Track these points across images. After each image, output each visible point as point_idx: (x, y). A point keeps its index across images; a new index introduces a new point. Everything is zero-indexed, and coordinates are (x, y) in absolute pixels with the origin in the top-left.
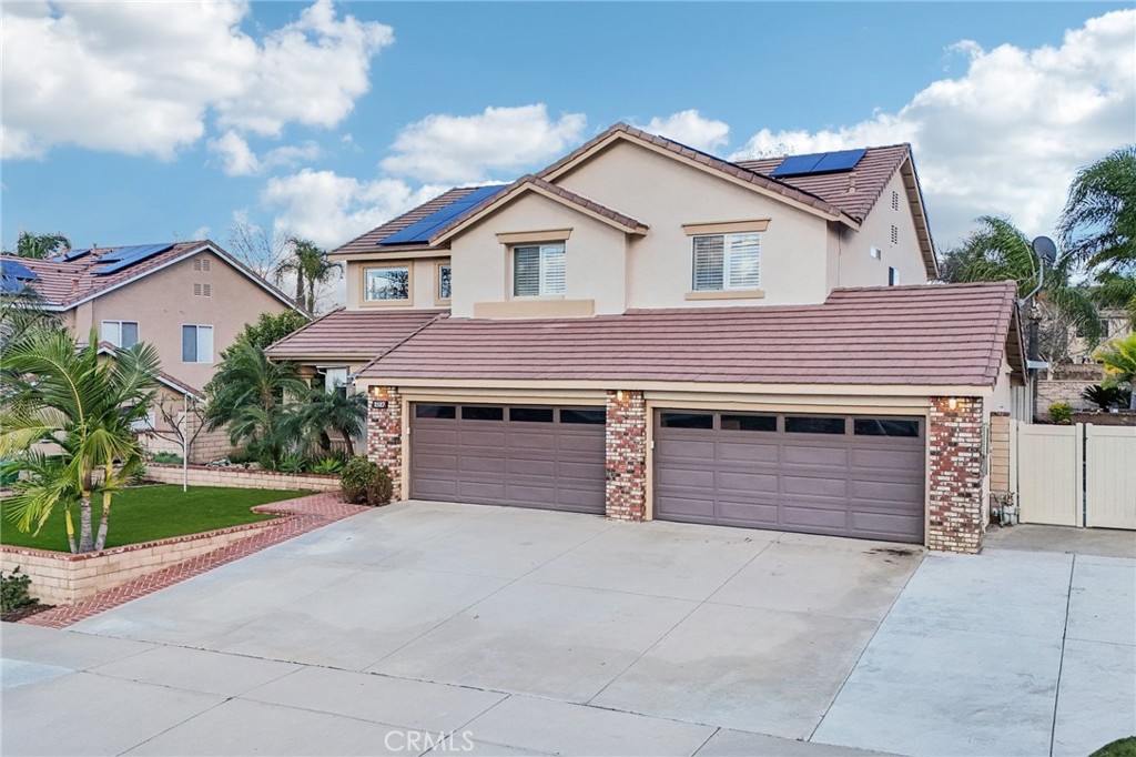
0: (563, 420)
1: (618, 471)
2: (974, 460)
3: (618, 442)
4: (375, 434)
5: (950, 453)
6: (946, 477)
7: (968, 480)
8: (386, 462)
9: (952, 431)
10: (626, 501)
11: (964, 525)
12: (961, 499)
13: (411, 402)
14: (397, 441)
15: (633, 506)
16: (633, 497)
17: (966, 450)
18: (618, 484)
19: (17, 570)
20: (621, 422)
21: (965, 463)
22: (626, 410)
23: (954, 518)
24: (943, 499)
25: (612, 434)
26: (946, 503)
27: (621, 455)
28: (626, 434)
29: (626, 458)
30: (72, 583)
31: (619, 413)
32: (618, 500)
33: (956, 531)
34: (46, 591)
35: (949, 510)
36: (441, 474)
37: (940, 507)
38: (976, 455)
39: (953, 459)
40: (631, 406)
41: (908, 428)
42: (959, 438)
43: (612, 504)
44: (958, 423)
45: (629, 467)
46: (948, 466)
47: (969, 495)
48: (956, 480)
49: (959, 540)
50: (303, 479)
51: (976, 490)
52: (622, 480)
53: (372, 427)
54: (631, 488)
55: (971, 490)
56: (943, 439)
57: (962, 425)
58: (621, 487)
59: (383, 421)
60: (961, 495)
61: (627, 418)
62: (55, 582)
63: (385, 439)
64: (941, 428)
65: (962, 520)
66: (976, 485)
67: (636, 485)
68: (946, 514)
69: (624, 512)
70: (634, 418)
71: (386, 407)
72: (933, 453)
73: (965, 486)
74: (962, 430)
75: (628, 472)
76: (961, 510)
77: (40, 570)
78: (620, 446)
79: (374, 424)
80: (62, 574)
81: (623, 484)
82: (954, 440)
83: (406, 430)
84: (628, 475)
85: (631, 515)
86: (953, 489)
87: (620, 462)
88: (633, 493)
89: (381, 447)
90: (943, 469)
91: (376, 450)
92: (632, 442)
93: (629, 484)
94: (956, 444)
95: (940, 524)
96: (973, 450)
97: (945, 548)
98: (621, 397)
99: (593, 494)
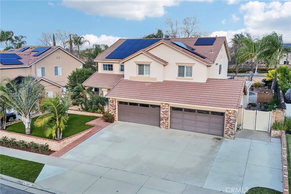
0: (151, 107)
1: (163, 119)
2: (234, 122)
3: (163, 113)
4: (110, 108)
5: (229, 120)
6: (228, 125)
7: (233, 126)
8: (113, 113)
9: (230, 116)
11: (231, 134)
12: (231, 129)
13: (118, 101)
14: (115, 109)
15: (166, 126)
16: (166, 124)
17: (233, 120)
19: (46, 144)
20: (164, 109)
21: (232, 123)
22: (165, 107)
23: (229, 133)
24: (228, 129)
25: (162, 111)
26: (228, 130)
27: (163, 116)
28: (165, 112)
29: (165, 117)
30: (58, 147)
31: (163, 107)
32: (163, 125)
33: (230, 135)
34: (53, 148)
35: (228, 131)
36: (125, 116)
37: (227, 131)
38: (234, 121)
39: (230, 122)
40: (166, 106)
41: (222, 114)
42: (231, 118)
44: (231, 115)
46: (229, 123)
47: (233, 129)
48: (230, 125)
49: (230, 137)
50: (93, 114)
51: (234, 128)
52: (164, 121)
53: (110, 106)
55: (233, 128)
56: (228, 118)
57: (232, 115)
59: (112, 105)
60: (231, 128)
61: (165, 109)
62: (54, 146)
63: (113, 109)
64: (228, 116)
65: (231, 133)
66: (234, 127)
67: (167, 122)
68: (228, 132)
69: (164, 127)
70: (166, 109)
71: (113, 102)
72: (226, 120)
73: (232, 127)
74: (232, 116)
76: (231, 131)
77: (51, 144)
78: (163, 114)
79: (110, 105)
80: (56, 145)
82: (230, 118)
83: (117, 107)
84: (165, 120)
86: (230, 127)
89: (112, 111)
90: (228, 123)
91: (111, 111)
92: (166, 114)
93: (165, 122)
94: (231, 119)
95: (227, 134)
96: (234, 120)
97: (228, 138)
98: (164, 104)
99: (157, 122)
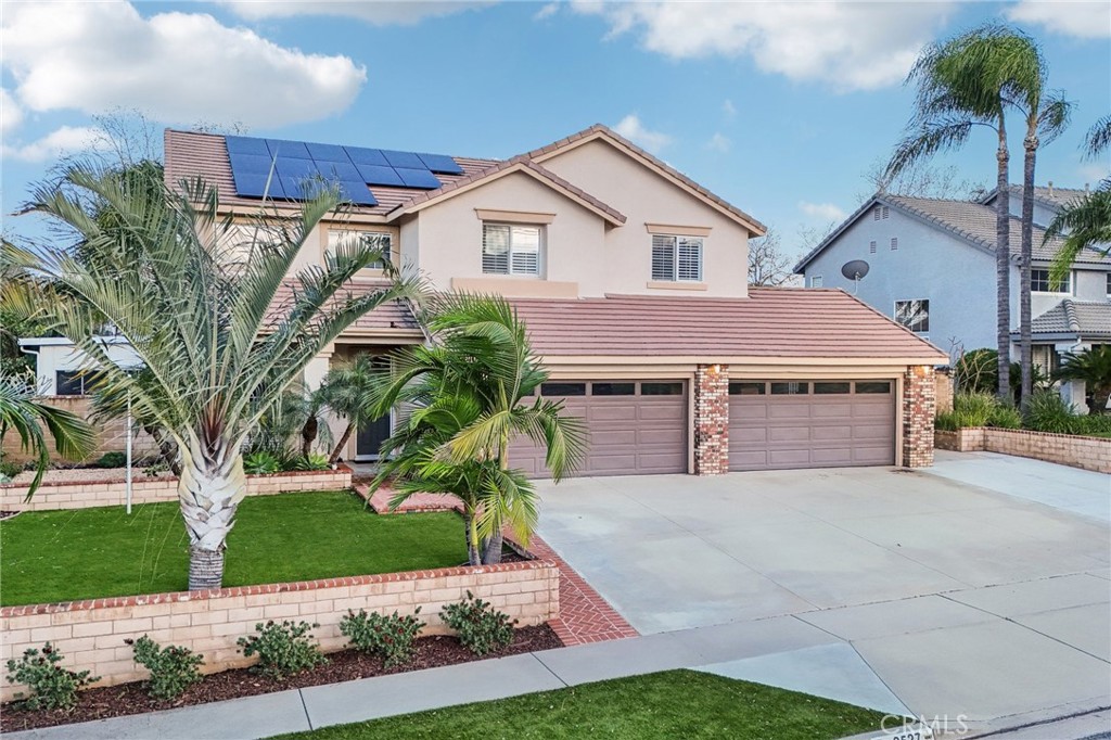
0: (644, 392)
1: (709, 433)
3: (710, 408)
9: (922, 387)
10: (716, 458)
11: (927, 449)
16: (722, 454)
17: (928, 399)
18: (710, 444)
20: (712, 392)
22: (717, 381)
25: (705, 401)
27: (712, 419)
28: (716, 401)
29: (716, 422)
31: (711, 384)
32: (709, 458)
40: (721, 377)
41: (884, 387)
43: (705, 462)
44: (925, 382)
45: (719, 429)
48: (924, 420)
49: (924, 458)
52: (713, 441)
54: (720, 447)
58: (712, 447)
60: (925, 429)
61: (717, 387)
62: (529, 598)
64: (916, 386)
65: (925, 446)
66: (932, 422)
67: (725, 443)
68: (918, 443)
69: (715, 468)
70: (721, 387)
73: (927, 423)
74: (927, 386)
75: (718, 433)
76: (925, 439)
77: (499, 589)
78: (711, 412)
81: (714, 444)
82: (922, 394)
84: (718, 436)
85: (720, 469)
86: (921, 426)
87: (712, 426)
88: (722, 450)
90: (917, 413)
93: (719, 444)
94: (923, 396)
95: (915, 449)
97: (918, 465)
98: (717, 369)
99: (673, 457)
